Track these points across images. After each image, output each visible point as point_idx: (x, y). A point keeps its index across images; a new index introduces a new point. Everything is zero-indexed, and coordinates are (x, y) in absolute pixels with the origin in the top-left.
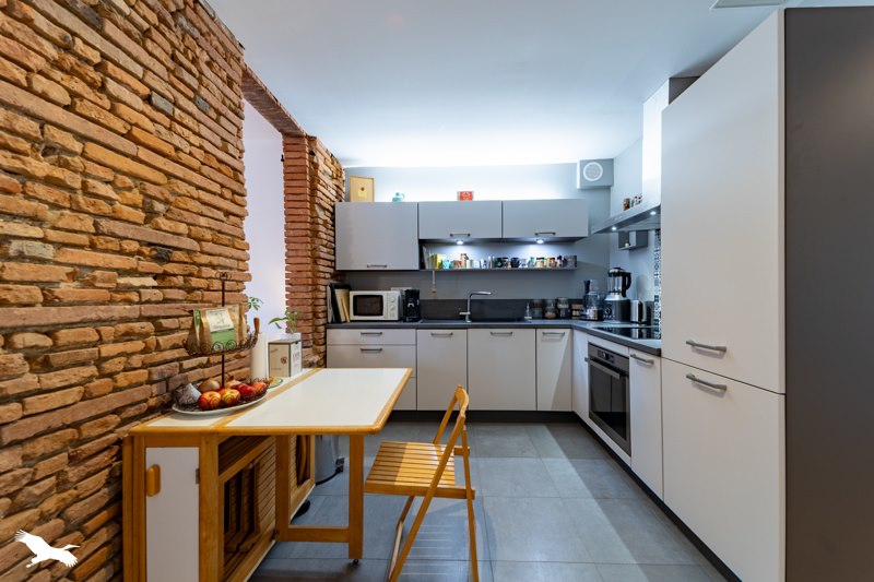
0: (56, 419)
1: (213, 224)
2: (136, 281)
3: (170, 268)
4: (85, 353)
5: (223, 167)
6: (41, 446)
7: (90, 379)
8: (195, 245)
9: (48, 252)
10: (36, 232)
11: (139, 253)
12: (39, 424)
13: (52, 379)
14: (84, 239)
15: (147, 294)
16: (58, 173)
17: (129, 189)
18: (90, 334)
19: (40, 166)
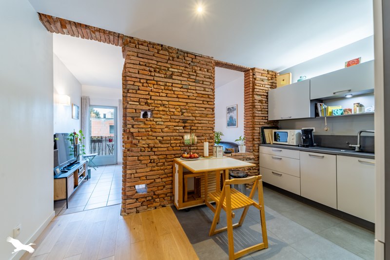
0: (163, 153)
1: (200, 112)
2: (178, 128)
3: (186, 124)
4: (168, 142)
5: (204, 96)
6: (160, 157)
7: (169, 147)
8: (194, 118)
9: (162, 123)
10: (161, 120)
11: (179, 122)
12: (160, 153)
13: (162, 146)
14: (168, 120)
15: (180, 131)
16: (165, 109)
17: (178, 108)
18: (169, 138)
19: (161, 108)
